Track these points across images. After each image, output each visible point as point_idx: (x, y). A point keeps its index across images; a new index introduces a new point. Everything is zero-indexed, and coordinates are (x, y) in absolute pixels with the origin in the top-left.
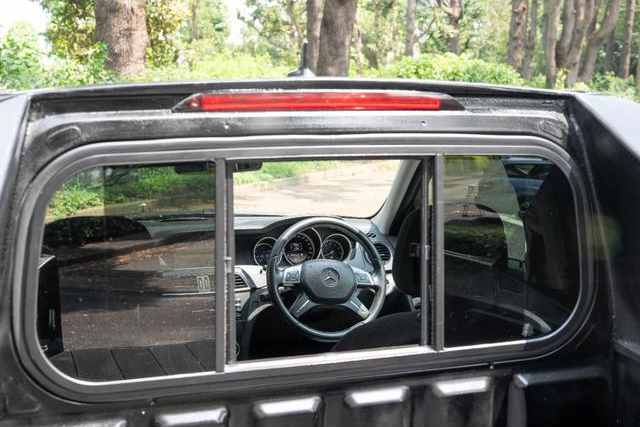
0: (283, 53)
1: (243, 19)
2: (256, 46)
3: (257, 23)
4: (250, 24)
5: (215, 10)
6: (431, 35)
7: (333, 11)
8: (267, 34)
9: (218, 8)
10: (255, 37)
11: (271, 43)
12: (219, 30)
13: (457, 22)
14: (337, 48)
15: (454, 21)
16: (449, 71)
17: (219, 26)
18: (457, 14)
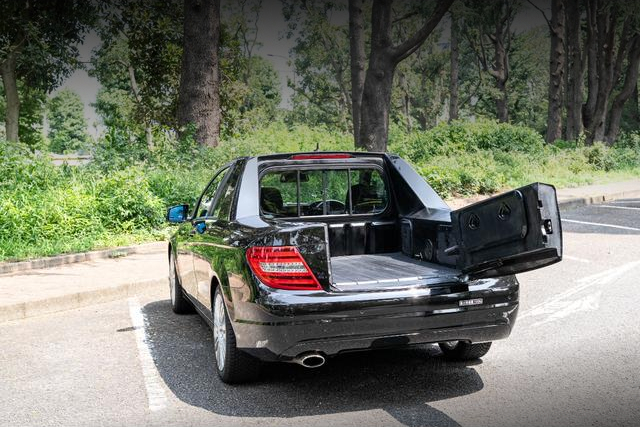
0: (334, 119)
1: (293, 86)
2: (307, 112)
3: (307, 91)
4: (301, 92)
5: (265, 77)
6: (481, 98)
7: (372, 86)
8: (318, 100)
9: (268, 75)
10: (306, 103)
11: (321, 109)
12: (269, 97)
13: (503, 84)
14: (376, 118)
15: (500, 84)
16: (480, 134)
17: (270, 92)
18: (503, 77)
